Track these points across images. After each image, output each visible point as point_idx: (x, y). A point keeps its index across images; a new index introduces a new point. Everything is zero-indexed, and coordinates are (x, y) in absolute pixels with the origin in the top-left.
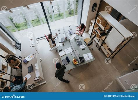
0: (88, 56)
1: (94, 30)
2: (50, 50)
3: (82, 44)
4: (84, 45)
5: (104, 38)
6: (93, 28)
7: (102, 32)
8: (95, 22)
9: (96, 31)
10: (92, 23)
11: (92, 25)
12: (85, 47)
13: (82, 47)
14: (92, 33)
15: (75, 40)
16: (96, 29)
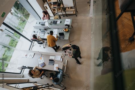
0: (67, 22)
1: (52, 9)
2: (44, 48)
3: (57, 22)
4: (58, 21)
5: (62, 6)
6: (51, 8)
7: (57, 4)
8: (48, 3)
9: (54, 8)
10: (46, 7)
11: (47, 8)
12: (60, 20)
13: (58, 22)
14: (53, 13)
15: (50, 24)
16: (52, 7)
